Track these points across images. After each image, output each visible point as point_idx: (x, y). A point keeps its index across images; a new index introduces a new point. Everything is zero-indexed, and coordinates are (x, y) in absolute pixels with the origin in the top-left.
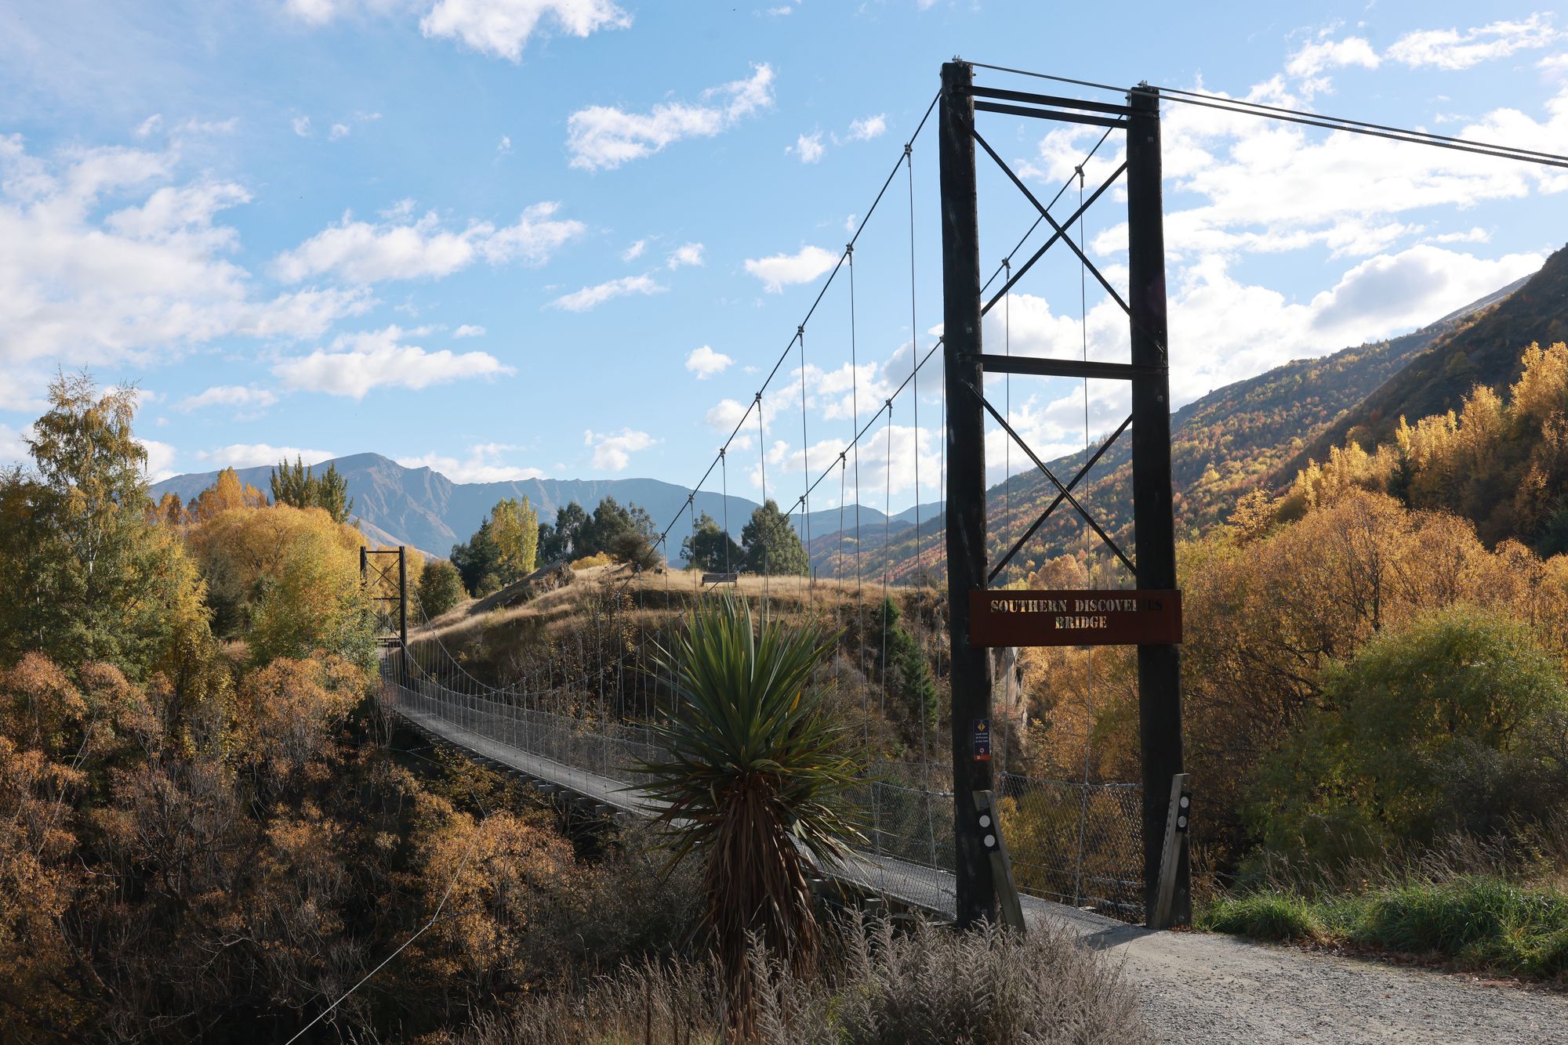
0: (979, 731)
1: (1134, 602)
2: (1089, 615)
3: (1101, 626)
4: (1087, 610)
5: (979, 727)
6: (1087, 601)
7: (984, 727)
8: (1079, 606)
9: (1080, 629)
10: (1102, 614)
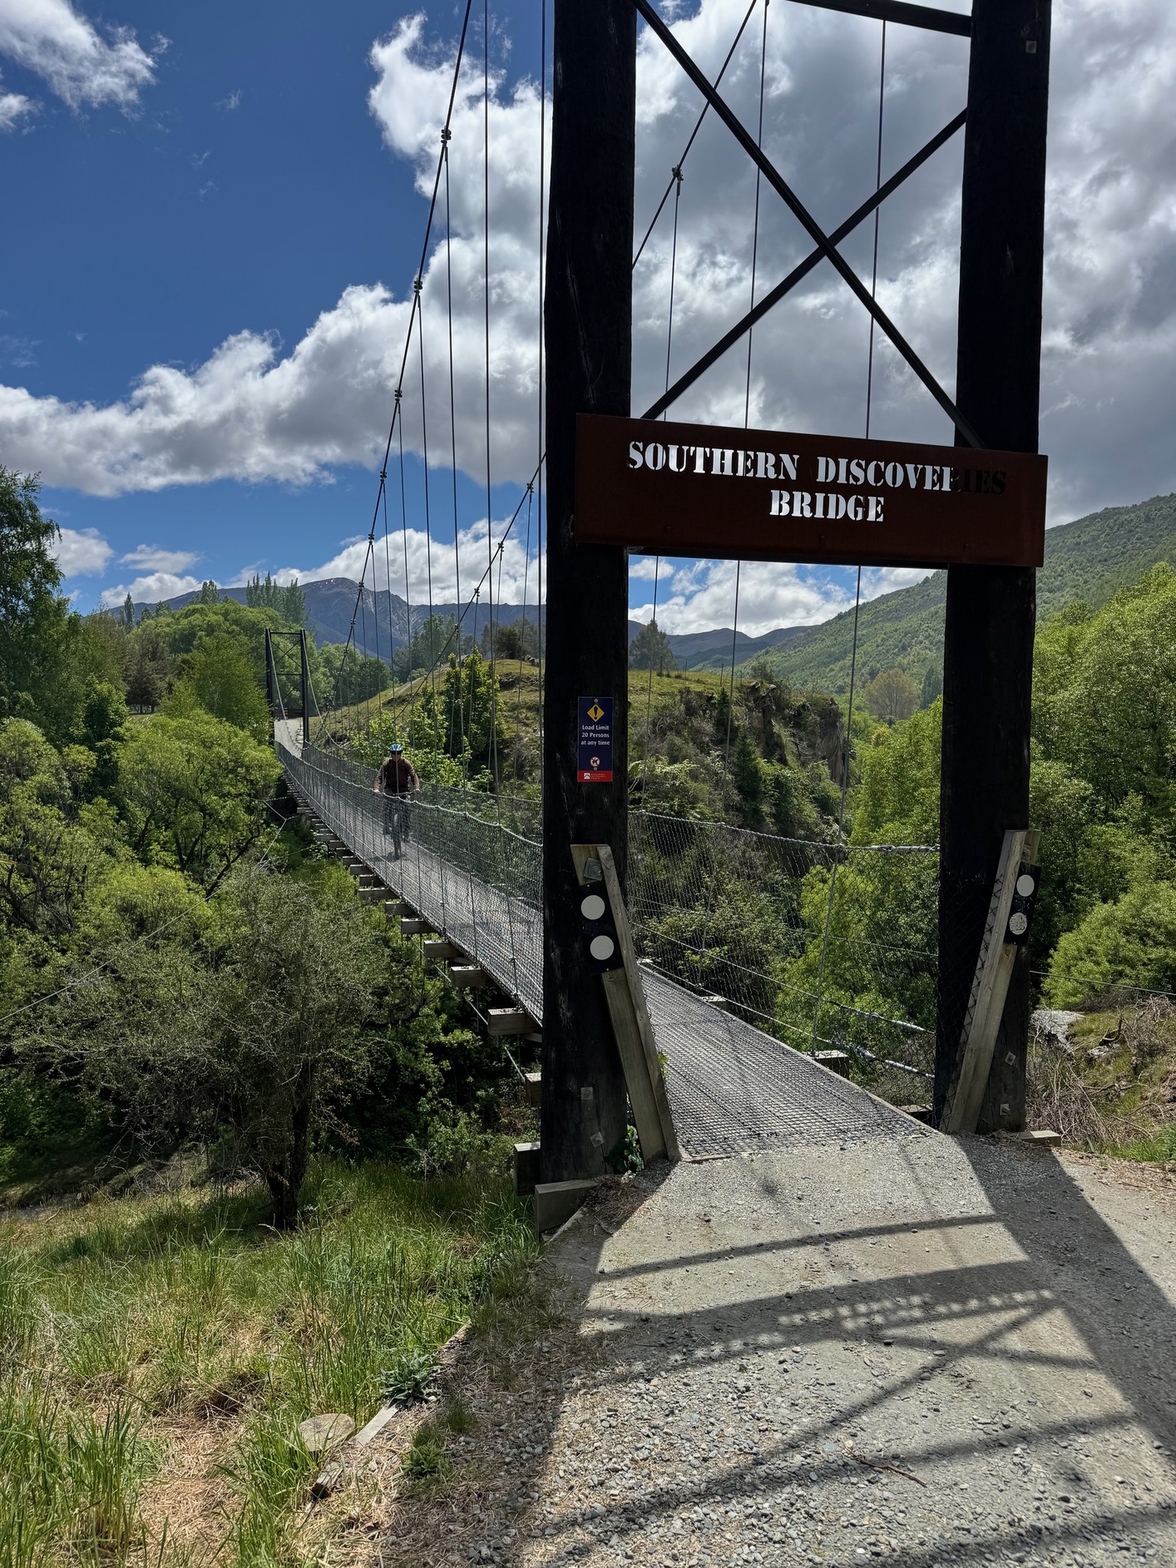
0: (590, 722)
1: (947, 471)
2: (846, 491)
3: (872, 517)
4: (842, 480)
5: (591, 713)
6: (843, 462)
7: (600, 713)
8: (826, 469)
9: (825, 520)
10: (875, 492)
